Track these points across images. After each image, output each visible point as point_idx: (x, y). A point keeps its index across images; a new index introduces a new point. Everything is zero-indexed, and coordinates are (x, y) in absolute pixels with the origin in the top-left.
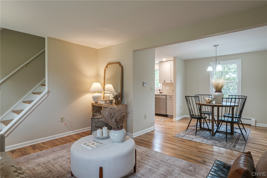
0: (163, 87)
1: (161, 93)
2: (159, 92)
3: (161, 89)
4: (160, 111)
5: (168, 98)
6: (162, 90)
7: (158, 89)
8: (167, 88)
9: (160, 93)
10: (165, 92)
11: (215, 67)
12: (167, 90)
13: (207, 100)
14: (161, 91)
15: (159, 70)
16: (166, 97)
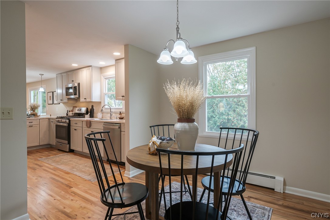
3: (124, 110)
5: (123, 129)
9: (121, 118)
15: (116, 77)
16: (119, 128)
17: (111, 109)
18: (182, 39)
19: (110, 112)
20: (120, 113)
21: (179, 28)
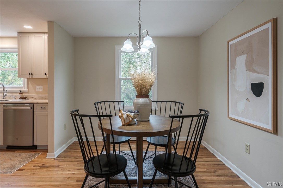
0: (30, 86)
1: (25, 98)
2: (19, 96)
3: (26, 89)
4: (17, 139)
5: (37, 109)
6: (28, 92)
7: (18, 90)
8: (39, 88)
9: (22, 98)
10: (34, 95)
11: (139, 43)
12: (37, 93)
13: (124, 116)
14: (24, 95)
15: (18, 51)
16: (31, 108)
17: (5, 88)
18: (150, 35)
19: (3, 91)
20: (21, 93)
21: (141, 26)
